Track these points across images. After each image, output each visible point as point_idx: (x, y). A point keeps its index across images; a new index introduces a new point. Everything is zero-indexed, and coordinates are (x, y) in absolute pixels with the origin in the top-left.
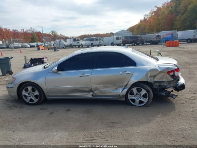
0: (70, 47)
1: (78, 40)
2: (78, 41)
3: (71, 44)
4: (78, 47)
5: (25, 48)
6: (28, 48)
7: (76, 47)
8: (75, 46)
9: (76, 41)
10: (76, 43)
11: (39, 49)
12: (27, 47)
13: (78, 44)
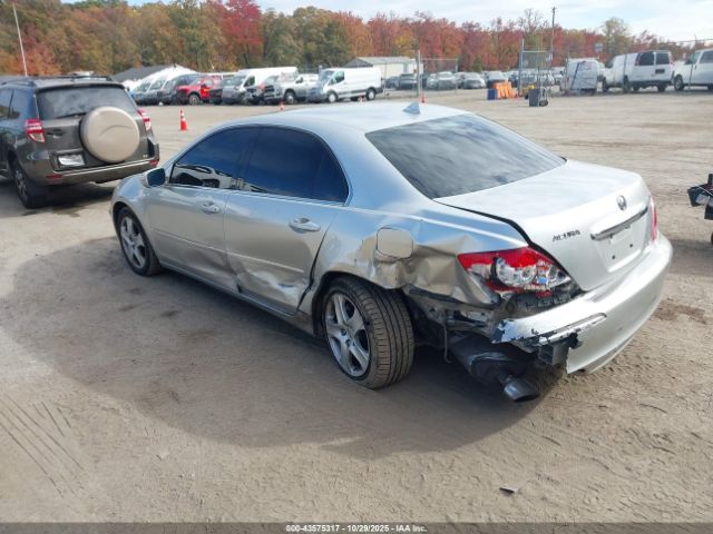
0: (618, 89)
1: (663, 60)
2: (659, 62)
3: (626, 77)
4: (655, 88)
5: (470, 88)
6: (481, 88)
7: (649, 89)
8: (645, 84)
9: (652, 64)
10: (647, 73)
11: (492, 96)
12: (476, 85)
13: (660, 77)
